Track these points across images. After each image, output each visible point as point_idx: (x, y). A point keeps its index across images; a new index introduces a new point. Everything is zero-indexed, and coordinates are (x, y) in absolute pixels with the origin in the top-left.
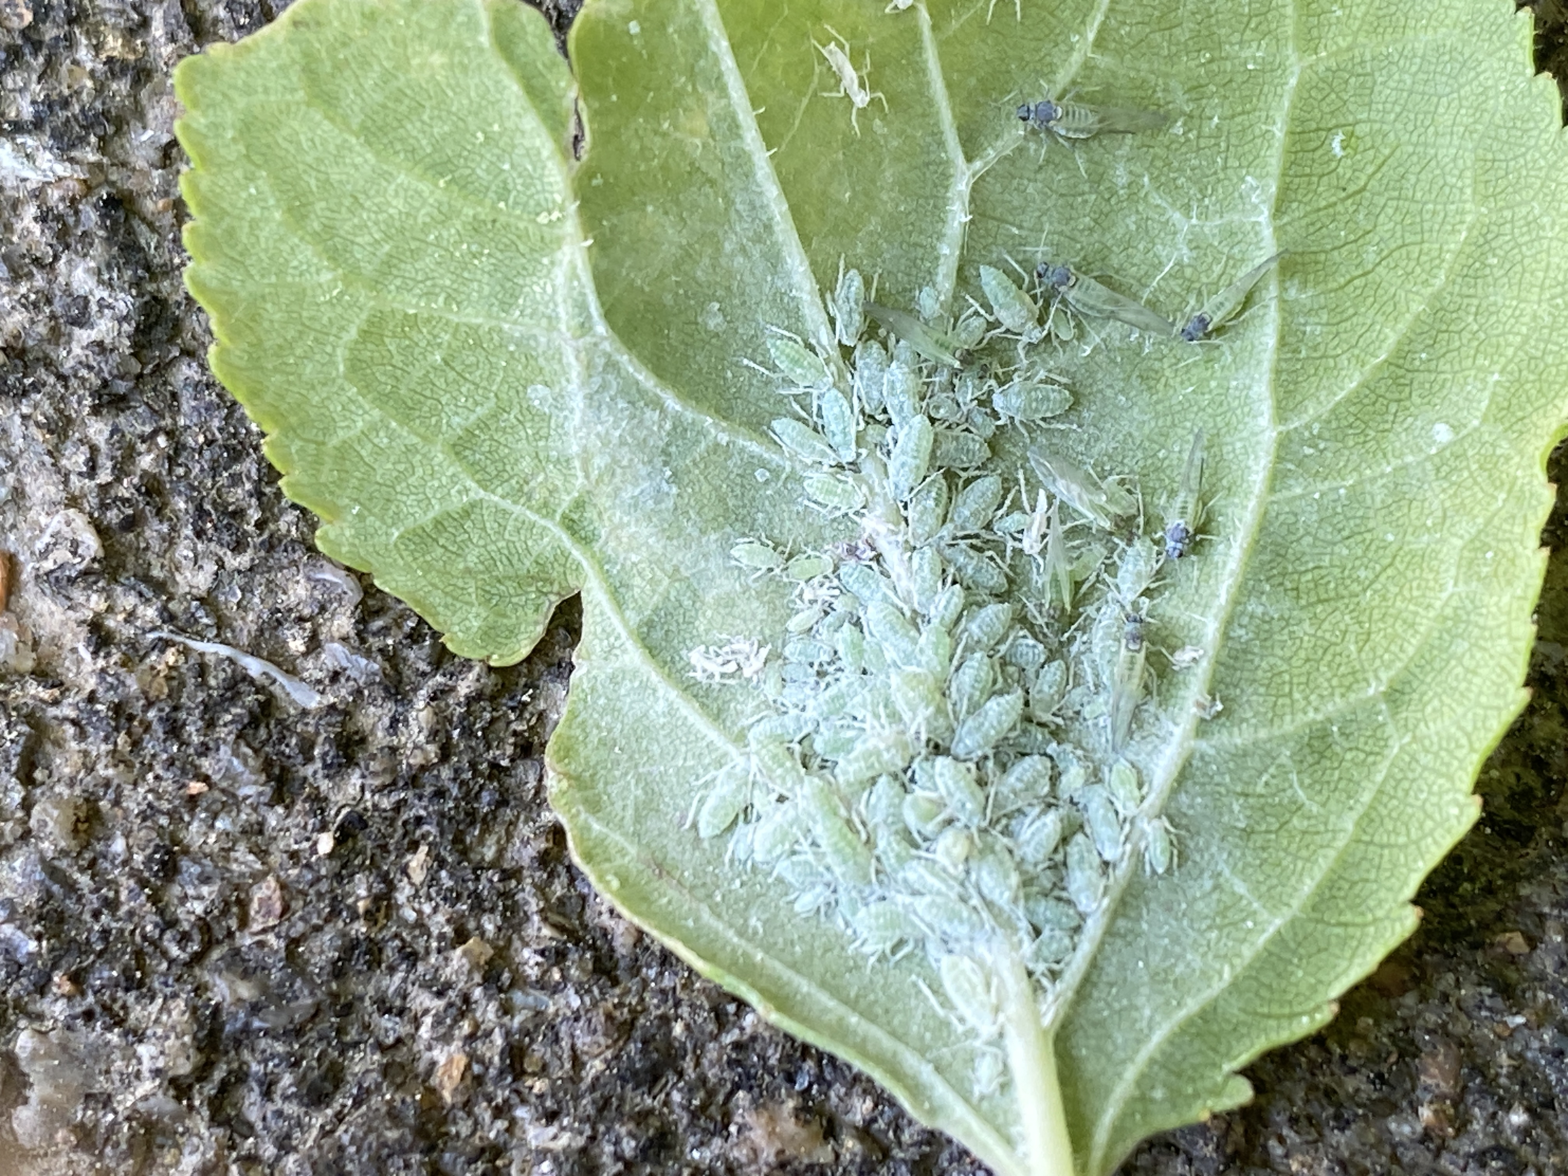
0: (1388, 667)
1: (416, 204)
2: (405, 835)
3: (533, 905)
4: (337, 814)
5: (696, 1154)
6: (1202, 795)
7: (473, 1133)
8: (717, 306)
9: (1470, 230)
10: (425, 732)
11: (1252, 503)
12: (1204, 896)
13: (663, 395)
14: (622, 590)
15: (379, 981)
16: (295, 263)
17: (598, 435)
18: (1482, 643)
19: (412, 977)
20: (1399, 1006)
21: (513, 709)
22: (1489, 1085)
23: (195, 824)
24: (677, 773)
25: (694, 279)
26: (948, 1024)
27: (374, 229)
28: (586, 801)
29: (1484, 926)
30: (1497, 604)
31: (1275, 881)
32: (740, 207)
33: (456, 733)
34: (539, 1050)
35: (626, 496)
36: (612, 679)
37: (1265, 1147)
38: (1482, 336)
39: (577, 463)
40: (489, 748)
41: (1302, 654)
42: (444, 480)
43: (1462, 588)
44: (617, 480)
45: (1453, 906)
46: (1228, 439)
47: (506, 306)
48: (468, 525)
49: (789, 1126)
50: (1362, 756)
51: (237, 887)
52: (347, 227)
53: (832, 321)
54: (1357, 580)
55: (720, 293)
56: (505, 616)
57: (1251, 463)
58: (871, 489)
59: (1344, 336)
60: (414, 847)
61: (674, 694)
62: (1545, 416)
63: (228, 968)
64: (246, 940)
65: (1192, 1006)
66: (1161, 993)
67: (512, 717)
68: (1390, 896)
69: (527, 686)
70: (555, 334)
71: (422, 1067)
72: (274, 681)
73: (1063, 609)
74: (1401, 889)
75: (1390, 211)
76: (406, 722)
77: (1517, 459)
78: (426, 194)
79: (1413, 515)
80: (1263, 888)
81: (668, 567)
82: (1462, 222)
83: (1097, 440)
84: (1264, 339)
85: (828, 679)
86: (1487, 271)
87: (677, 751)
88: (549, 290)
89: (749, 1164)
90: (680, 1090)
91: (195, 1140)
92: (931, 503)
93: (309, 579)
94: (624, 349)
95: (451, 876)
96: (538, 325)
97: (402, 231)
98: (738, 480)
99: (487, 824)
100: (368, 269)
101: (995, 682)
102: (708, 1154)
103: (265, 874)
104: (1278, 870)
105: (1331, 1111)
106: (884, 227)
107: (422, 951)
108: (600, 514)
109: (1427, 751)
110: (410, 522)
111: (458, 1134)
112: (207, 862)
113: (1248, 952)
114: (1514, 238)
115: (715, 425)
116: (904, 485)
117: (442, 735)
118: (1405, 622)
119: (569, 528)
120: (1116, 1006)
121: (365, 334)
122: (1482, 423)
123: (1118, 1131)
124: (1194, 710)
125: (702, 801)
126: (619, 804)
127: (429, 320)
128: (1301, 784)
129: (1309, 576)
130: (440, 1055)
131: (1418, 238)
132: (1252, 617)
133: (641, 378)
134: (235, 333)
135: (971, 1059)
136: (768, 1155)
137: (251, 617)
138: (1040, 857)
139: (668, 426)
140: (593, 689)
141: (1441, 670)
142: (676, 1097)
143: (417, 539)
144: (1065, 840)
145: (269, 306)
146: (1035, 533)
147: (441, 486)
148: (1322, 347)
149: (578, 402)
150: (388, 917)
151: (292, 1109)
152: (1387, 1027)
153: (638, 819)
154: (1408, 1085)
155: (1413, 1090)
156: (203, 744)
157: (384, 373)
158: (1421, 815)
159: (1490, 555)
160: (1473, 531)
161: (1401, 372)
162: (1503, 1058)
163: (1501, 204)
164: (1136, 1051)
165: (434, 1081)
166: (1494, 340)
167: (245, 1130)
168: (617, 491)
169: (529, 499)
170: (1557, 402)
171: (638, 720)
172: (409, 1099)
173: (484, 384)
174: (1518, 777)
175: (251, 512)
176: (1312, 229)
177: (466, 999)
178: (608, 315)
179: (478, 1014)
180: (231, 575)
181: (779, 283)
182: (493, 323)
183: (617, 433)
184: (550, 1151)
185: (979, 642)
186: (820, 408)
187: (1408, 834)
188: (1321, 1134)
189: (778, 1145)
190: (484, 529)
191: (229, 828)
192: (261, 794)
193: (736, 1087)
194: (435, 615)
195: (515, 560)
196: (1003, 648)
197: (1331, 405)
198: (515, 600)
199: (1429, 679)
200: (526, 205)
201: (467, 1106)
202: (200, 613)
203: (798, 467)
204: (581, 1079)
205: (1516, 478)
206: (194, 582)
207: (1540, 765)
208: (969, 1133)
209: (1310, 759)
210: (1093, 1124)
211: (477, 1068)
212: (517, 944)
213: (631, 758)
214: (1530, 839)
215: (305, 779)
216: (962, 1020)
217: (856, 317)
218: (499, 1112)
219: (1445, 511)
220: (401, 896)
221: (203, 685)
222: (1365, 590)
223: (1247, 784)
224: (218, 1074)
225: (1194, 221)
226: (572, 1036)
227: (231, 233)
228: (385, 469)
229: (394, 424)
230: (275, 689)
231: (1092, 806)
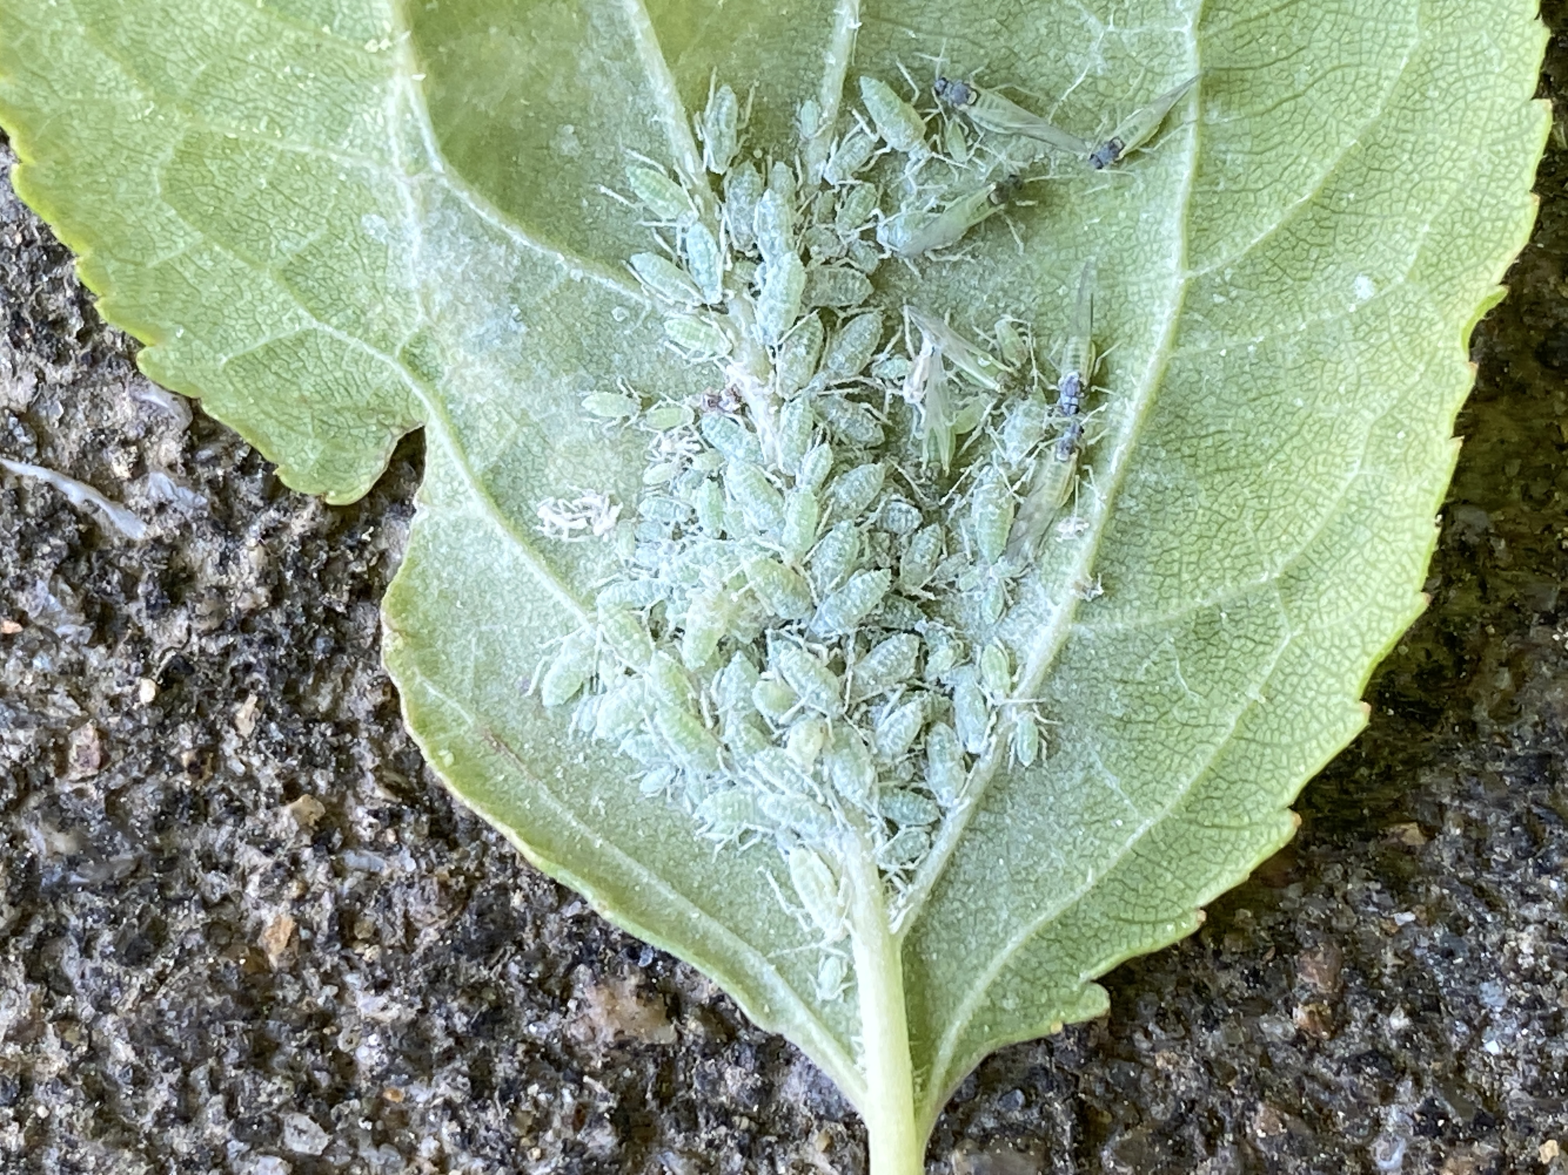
0: (1285, 551)
1: (234, 23)
2: (232, 684)
3: (369, 761)
4: (161, 658)
5: (533, 1029)
6: (1078, 681)
7: (300, 999)
8: (571, 129)
9: (1411, 57)
10: (256, 574)
11: (1152, 359)
12: (1073, 789)
13: (508, 231)
14: (467, 432)
15: (206, 834)
16: (102, 80)
17: (439, 270)
18: (1383, 533)
19: (240, 831)
20: (1282, 898)
21: (351, 549)
22: (1372, 984)
23: (12, 662)
24: (522, 635)
25: (545, 98)
26: (795, 920)
27: (188, 46)
28: (422, 662)
29: (1380, 815)
30: (1403, 493)
31: (1149, 777)
32: (597, 22)
33: (289, 575)
34: (371, 916)
35: (469, 334)
36: (455, 526)
37: (1130, 1039)
38: (1416, 177)
39: (416, 298)
40: (325, 589)
41: (1195, 529)
42: (275, 306)
43: (1368, 471)
44: (461, 317)
45: (1346, 792)
46: (1133, 278)
47: (334, 135)
48: (302, 352)
49: (630, 1005)
50: (1251, 645)
51: (55, 733)
52: (159, 42)
53: (700, 145)
54: (1261, 449)
55: (575, 115)
56: (343, 449)
57: (1156, 309)
58: (737, 334)
59: (1268, 168)
60: (242, 695)
61: (518, 550)
62: (1475, 279)
63: (45, 818)
64: (64, 787)
65: (1053, 909)
66: (1020, 893)
67: (351, 557)
68: (1269, 799)
69: (368, 523)
70: (387, 169)
71: (249, 926)
72: (97, 509)
73: (941, 472)
74: (1281, 793)
75: (1327, 26)
76: (237, 559)
77: (1440, 326)
78: (243, 14)
79: (1326, 380)
80: (1136, 784)
81: (516, 411)
82: (1405, 46)
83: (993, 271)
84: (1180, 168)
85: (685, 540)
86: (1428, 104)
87: (522, 608)
88: (380, 120)
89: (586, 1043)
90: (517, 963)
91: (13, 994)
92: (802, 350)
93: (134, 399)
94: (463, 184)
95: (281, 728)
96: (370, 158)
97: (218, 49)
98: (593, 318)
99: (322, 672)
100: (184, 89)
101: (861, 553)
102: (545, 1030)
103: (84, 720)
104: (1154, 764)
105: (1201, 1007)
106: (762, 34)
107: (250, 805)
108: (443, 351)
109: (1319, 647)
110: (239, 350)
111: (285, 999)
112: (22, 706)
113: (1115, 854)
114: (1459, 70)
115: (568, 261)
116: (773, 331)
117: (274, 576)
118: (1307, 501)
119: (410, 363)
120: (972, 906)
121: (183, 156)
122: (1407, 281)
123: (964, 1045)
124: (1073, 592)
125: (547, 666)
126: (459, 664)
127: (251, 144)
128: (1184, 672)
129: (1210, 441)
130: (267, 914)
131: (1356, 59)
132: (1144, 486)
133: (483, 215)
134: (39, 151)
135: (815, 958)
136: (607, 1034)
137: (74, 435)
138: (898, 749)
139: (516, 262)
140: (435, 536)
141: (1339, 560)
142: (514, 969)
143: (247, 366)
144: (927, 727)
145: (76, 123)
146: (916, 379)
147: (272, 312)
148: (1243, 179)
149: (416, 235)
150: (214, 769)
151: (111, 967)
152: (1268, 920)
153: (478, 683)
154: (1284, 983)
155: (1290, 988)
156: (19, 577)
157: (206, 194)
158: (1308, 714)
159: (1401, 435)
160: (1387, 405)
161: (1325, 214)
162: (1389, 958)
163: (1448, 29)
164: (989, 957)
165: (261, 942)
166: (1428, 184)
167: (61, 986)
168: (461, 329)
169: (367, 331)
170: (1489, 263)
171: (482, 572)
172: (232, 964)
173: (315, 209)
174: (1429, 654)
175: (73, 321)
176: (1240, 42)
177: (295, 860)
178: (447, 149)
179: (308, 875)
180: (53, 388)
181: (641, 104)
182: (320, 152)
183: (459, 270)
184: (378, 1023)
185: (847, 507)
186: (684, 241)
187: (1292, 735)
188: (1188, 1030)
189: (618, 1026)
190: (320, 358)
191: (48, 667)
192: (81, 633)
193: (577, 961)
194: (268, 445)
195: (353, 391)
196: (873, 517)
197: (1247, 249)
198: (354, 432)
199: (1326, 567)
200: (352, 30)
201: (295, 971)
202: (18, 431)
203: (659, 307)
204: (414, 948)
205: (1437, 349)
206: (13, 395)
207: (1452, 642)
208: (809, 1041)
209: (1195, 646)
210: (939, 1036)
211: (304, 934)
212: (351, 801)
213: (473, 613)
214: (1434, 723)
215: (128, 618)
216: (808, 917)
217: (727, 142)
218: (326, 979)
219: (1359, 377)
220: (229, 748)
221: (20, 513)
222: (1268, 460)
223: (1127, 670)
224: (36, 928)
225: (1111, 28)
226: (406, 903)
227: (30, 46)
228: (212, 291)
229: (217, 248)
230: (98, 517)
231: (960, 692)
